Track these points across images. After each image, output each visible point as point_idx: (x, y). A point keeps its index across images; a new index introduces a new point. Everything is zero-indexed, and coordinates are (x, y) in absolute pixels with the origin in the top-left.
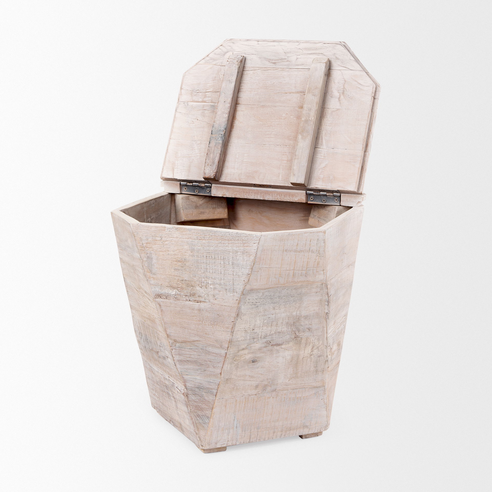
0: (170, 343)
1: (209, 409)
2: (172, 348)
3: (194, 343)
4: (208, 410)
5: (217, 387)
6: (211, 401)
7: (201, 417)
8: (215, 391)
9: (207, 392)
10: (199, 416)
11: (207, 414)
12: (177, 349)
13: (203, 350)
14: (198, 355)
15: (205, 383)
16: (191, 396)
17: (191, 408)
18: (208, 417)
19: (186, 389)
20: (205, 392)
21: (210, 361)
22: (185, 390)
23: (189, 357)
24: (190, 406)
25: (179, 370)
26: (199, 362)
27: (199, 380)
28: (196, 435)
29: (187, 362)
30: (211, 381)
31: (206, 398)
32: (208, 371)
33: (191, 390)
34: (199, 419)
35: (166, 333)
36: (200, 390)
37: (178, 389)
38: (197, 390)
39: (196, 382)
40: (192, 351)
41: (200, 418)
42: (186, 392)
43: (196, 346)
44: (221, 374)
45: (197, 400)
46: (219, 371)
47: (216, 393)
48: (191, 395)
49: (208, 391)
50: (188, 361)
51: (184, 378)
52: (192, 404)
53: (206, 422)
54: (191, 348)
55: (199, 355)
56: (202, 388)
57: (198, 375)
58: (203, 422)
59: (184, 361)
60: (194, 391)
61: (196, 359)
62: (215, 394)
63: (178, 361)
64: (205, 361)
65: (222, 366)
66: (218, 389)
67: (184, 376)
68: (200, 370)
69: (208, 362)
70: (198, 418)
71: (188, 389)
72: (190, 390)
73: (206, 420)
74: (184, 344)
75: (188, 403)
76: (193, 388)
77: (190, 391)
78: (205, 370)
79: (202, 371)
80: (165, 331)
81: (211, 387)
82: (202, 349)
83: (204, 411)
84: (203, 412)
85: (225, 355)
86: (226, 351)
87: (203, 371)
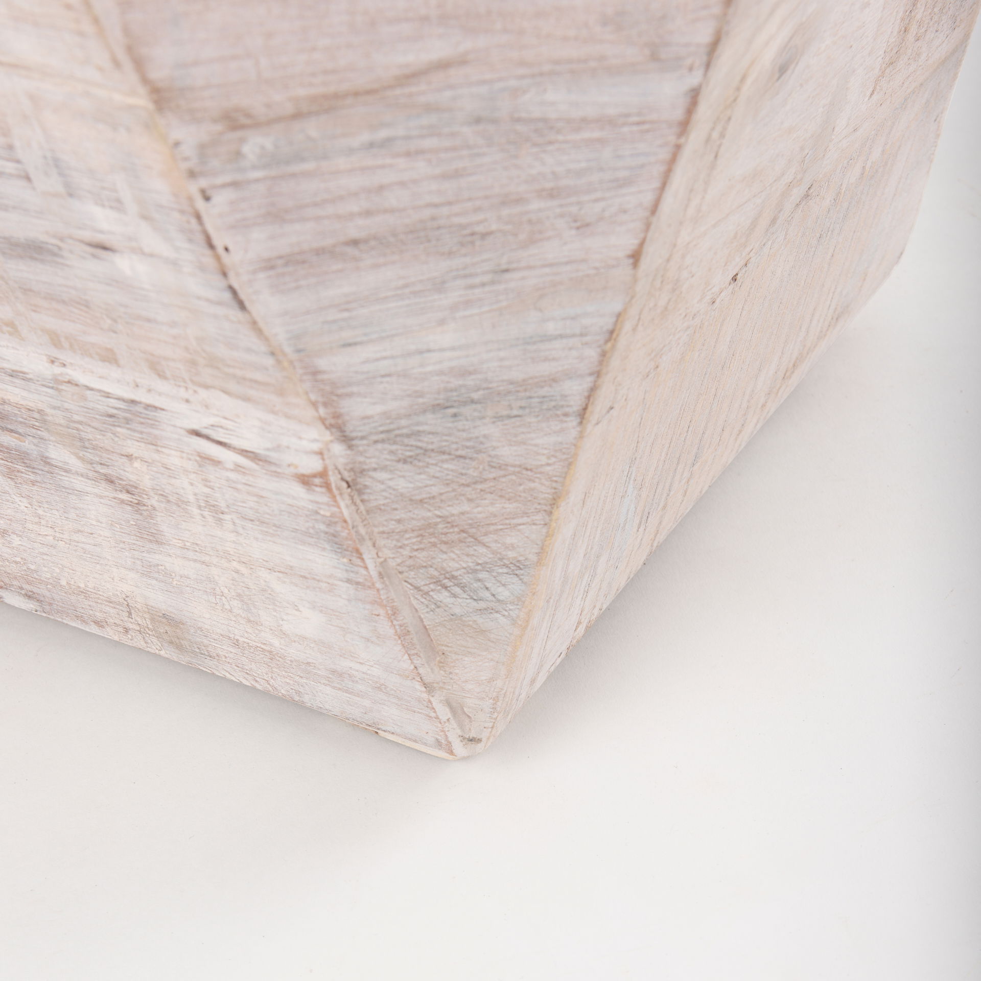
0: (188, 149)
1: (525, 514)
2: (203, 183)
3: (414, 89)
4: (525, 520)
5: (592, 354)
6: (544, 460)
7: (466, 579)
8: (575, 389)
9: (515, 412)
10: (453, 577)
11: (513, 547)
12: (257, 180)
13: (494, 121)
14: (445, 177)
15: (501, 359)
16: (383, 475)
17: (387, 553)
18: (517, 567)
19: (346, 439)
20: (498, 418)
21: (552, 194)
22: (338, 449)
23: (368, 213)
24: (381, 542)
25: (279, 332)
26: (456, 220)
27: (453, 349)
28: (425, 696)
29: (350, 250)
30: (551, 328)
31: (507, 453)
32: (529, 268)
33: (383, 441)
34: (450, 600)
35: (145, 80)
36: (455, 415)
37: (220, 443)
38: (431, 421)
39: (429, 368)
40: (388, 161)
41: (457, 590)
42: (341, 462)
43: (429, 108)
44: (636, 257)
45: (435, 490)
46: (626, 242)
47: (589, 397)
48: (384, 468)
49: (523, 403)
50: (355, 243)
51: (325, 377)
52: (392, 525)
53: (504, 594)
54: (383, 134)
55: (457, 174)
56: (475, 396)
57: (442, 322)
58: (482, 605)
59: (319, 252)
60: (408, 436)
61: (427, 213)
62: (576, 403)
63: (268, 265)
64: (506, 201)
65: (648, 198)
66: (601, 363)
67: (322, 363)
68: (465, 276)
69: (535, 205)
70: (443, 596)
71: (363, 438)
72: (375, 438)
73: (501, 589)
74: (312, 128)
75: (362, 531)
76: (404, 422)
77: (379, 446)
78: (507, 271)
79: (477, 280)
80: (128, 66)
81: (545, 369)
82: (478, 120)
83: (486, 539)
84: (484, 545)
85: (678, 114)
86: (694, 79)
87: (487, 278)
